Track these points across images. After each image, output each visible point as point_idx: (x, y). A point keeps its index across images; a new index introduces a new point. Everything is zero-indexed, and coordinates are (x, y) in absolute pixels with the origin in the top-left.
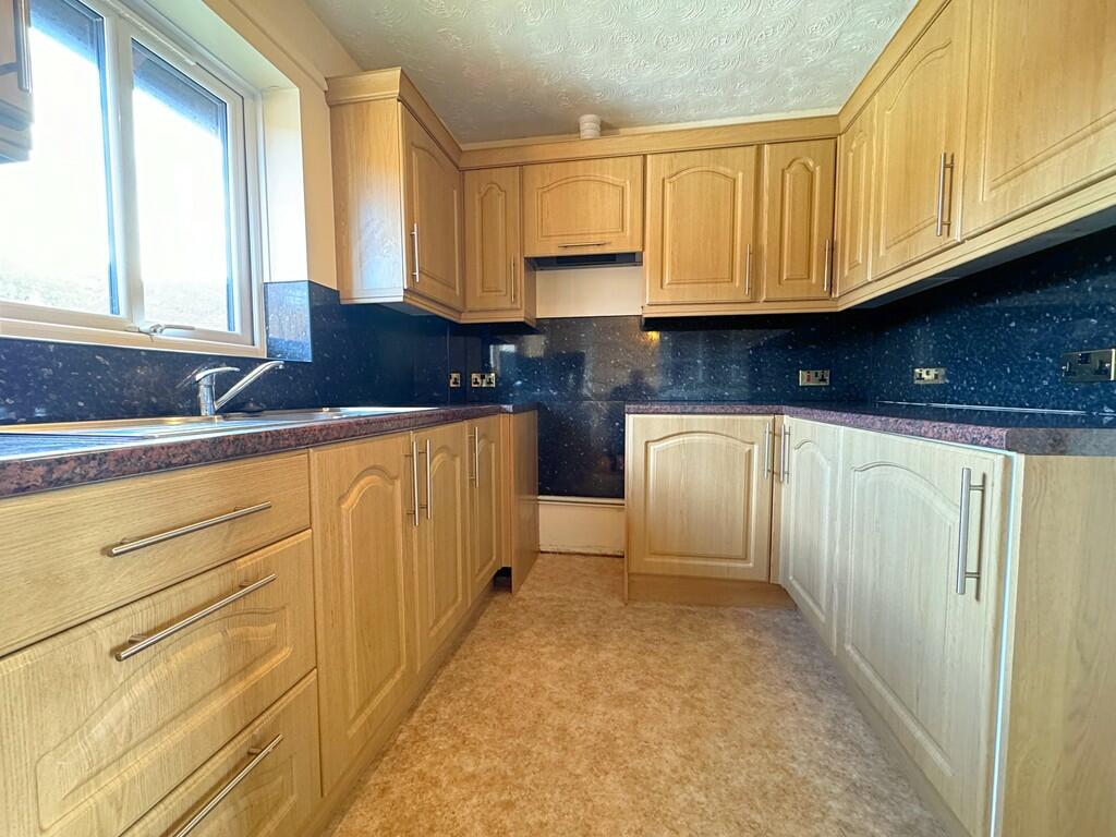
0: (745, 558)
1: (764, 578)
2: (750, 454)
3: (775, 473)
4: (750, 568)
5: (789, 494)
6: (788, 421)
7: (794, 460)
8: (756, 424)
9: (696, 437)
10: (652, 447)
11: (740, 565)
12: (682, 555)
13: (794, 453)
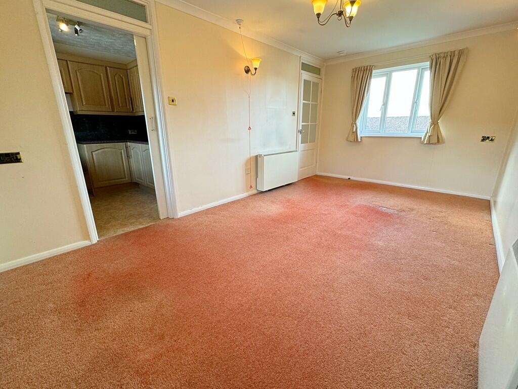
0: (125, 178)
1: (130, 181)
2: (121, 152)
3: (128, 157)
4: (127, 180)
5: (132, 160)
6: (129, 144)
7: (132, 153)
8: (121, 145)
9: (106, 149)
10: (94, 153)
11: (124, 179)
12: (108, 180)
13: (132, 151)
